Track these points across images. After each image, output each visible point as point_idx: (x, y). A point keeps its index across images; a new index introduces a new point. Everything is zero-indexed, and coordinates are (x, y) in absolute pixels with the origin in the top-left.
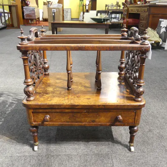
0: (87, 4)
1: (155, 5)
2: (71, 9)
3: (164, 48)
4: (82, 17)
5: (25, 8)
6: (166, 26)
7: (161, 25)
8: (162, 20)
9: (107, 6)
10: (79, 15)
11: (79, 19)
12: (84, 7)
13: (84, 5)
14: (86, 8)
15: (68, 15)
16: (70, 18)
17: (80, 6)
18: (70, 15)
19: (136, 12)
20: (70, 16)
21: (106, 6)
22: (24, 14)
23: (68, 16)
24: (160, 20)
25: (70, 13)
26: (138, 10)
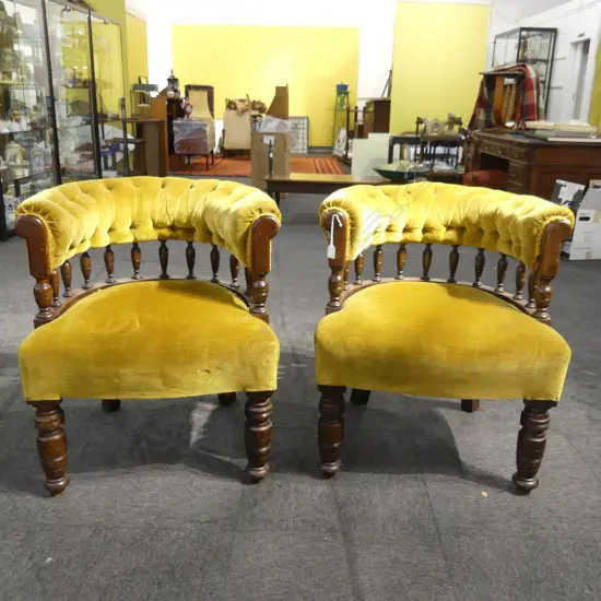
0: (361, 108)
1: (544, 143)
2: (308, 118)
3: (568, 255)
4: (344, 145)
5: (178, 125)
6: (571, 199)
7: (560, 196)
8: (562, 182)
9: (422, 122)
10: (334, 137)
11: (332, 148)
12: (352, 115)
13: (352, 108)
14: (356, 120)
15: (301, 136)
16: (306, 147)
17: (336, 110)
18: (305, 136)
19: (498, 154)
20: (305, 141)
21: (419, 121)
22: (175, 142)
23: (300, 140)
24: (558, 181)
25: (305, 131)
26: (504, 150)
